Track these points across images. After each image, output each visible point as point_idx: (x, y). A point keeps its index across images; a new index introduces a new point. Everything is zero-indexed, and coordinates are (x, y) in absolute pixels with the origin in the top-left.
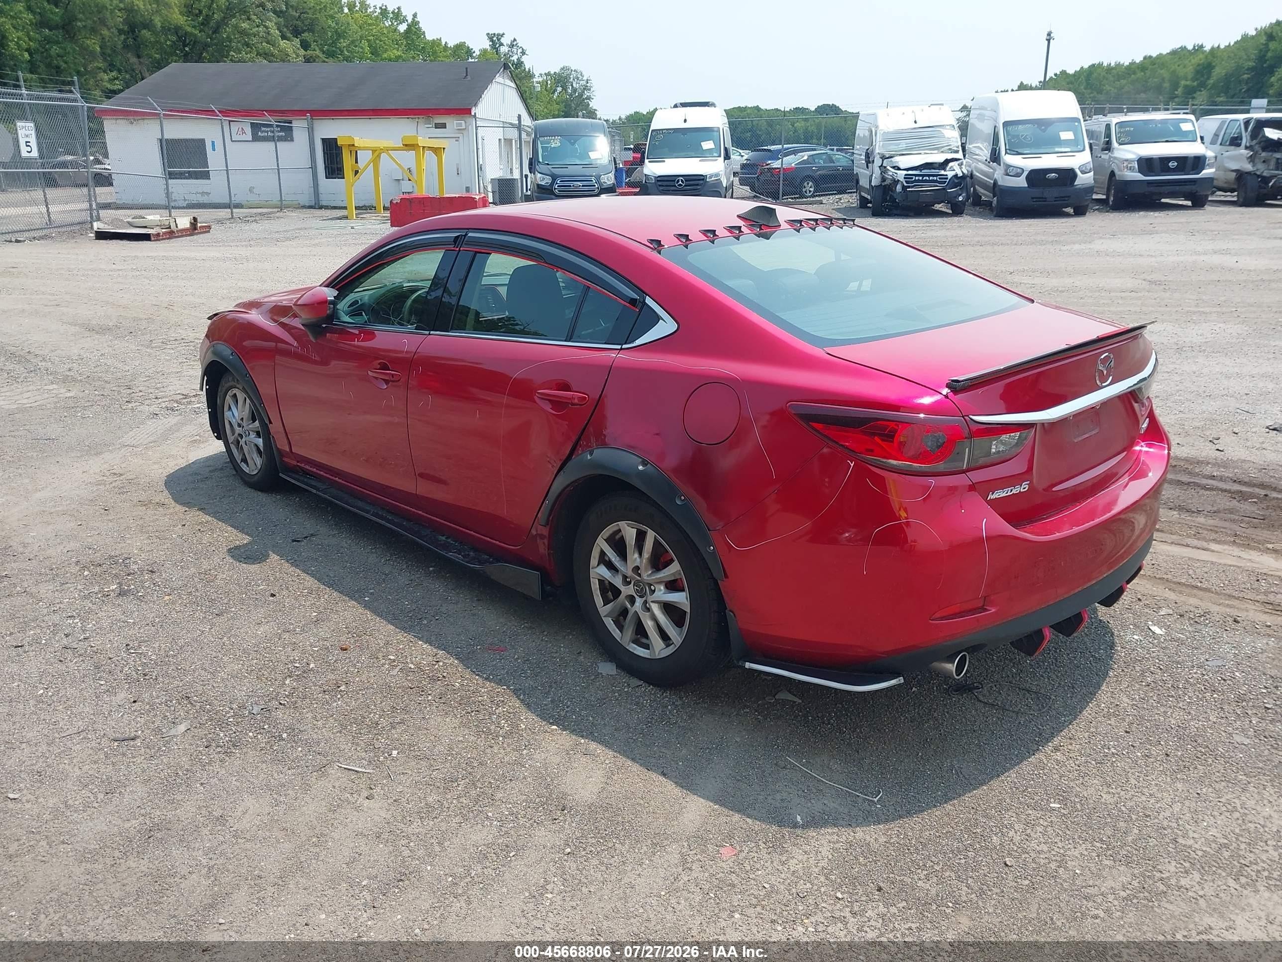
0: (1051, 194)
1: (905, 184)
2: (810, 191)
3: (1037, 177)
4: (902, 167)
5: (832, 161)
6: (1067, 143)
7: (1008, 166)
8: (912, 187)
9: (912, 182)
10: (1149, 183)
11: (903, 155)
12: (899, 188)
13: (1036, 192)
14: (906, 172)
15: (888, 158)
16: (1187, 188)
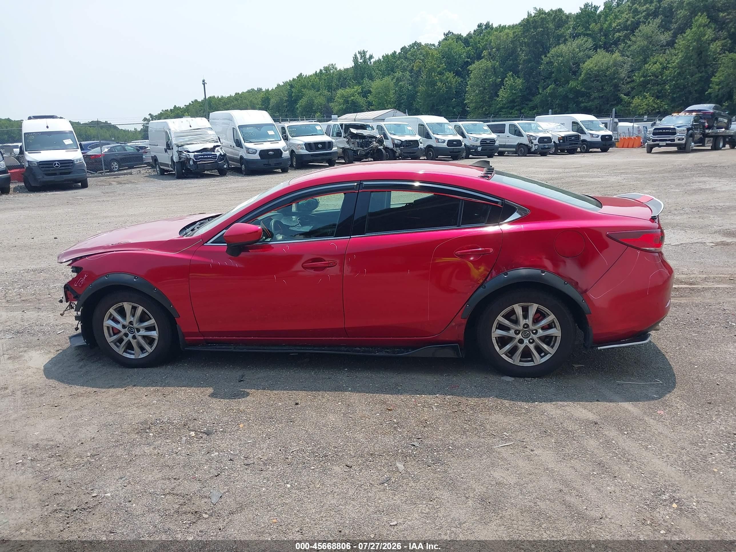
0: (273, 162)
1: (195, 160)
2: (116, 168)
3: (264, 153)
4: (191, 151)
5: (125, 150)
6: (272, 136)
7: (248, 149)
8: (199, 162)
9: (199, 159)
10: (312, 155)
11: (189, 144)
12: (191, 162)
13: (265, 161)
14: (193, 154)
15: (180, 146)
16: (328, 157)
